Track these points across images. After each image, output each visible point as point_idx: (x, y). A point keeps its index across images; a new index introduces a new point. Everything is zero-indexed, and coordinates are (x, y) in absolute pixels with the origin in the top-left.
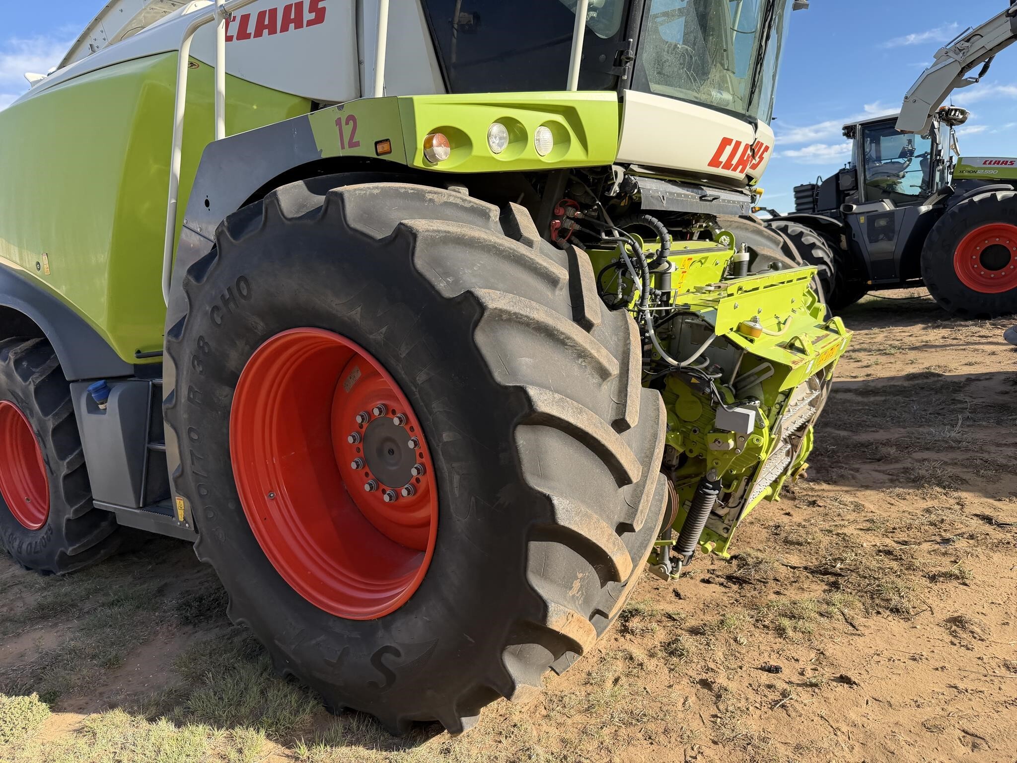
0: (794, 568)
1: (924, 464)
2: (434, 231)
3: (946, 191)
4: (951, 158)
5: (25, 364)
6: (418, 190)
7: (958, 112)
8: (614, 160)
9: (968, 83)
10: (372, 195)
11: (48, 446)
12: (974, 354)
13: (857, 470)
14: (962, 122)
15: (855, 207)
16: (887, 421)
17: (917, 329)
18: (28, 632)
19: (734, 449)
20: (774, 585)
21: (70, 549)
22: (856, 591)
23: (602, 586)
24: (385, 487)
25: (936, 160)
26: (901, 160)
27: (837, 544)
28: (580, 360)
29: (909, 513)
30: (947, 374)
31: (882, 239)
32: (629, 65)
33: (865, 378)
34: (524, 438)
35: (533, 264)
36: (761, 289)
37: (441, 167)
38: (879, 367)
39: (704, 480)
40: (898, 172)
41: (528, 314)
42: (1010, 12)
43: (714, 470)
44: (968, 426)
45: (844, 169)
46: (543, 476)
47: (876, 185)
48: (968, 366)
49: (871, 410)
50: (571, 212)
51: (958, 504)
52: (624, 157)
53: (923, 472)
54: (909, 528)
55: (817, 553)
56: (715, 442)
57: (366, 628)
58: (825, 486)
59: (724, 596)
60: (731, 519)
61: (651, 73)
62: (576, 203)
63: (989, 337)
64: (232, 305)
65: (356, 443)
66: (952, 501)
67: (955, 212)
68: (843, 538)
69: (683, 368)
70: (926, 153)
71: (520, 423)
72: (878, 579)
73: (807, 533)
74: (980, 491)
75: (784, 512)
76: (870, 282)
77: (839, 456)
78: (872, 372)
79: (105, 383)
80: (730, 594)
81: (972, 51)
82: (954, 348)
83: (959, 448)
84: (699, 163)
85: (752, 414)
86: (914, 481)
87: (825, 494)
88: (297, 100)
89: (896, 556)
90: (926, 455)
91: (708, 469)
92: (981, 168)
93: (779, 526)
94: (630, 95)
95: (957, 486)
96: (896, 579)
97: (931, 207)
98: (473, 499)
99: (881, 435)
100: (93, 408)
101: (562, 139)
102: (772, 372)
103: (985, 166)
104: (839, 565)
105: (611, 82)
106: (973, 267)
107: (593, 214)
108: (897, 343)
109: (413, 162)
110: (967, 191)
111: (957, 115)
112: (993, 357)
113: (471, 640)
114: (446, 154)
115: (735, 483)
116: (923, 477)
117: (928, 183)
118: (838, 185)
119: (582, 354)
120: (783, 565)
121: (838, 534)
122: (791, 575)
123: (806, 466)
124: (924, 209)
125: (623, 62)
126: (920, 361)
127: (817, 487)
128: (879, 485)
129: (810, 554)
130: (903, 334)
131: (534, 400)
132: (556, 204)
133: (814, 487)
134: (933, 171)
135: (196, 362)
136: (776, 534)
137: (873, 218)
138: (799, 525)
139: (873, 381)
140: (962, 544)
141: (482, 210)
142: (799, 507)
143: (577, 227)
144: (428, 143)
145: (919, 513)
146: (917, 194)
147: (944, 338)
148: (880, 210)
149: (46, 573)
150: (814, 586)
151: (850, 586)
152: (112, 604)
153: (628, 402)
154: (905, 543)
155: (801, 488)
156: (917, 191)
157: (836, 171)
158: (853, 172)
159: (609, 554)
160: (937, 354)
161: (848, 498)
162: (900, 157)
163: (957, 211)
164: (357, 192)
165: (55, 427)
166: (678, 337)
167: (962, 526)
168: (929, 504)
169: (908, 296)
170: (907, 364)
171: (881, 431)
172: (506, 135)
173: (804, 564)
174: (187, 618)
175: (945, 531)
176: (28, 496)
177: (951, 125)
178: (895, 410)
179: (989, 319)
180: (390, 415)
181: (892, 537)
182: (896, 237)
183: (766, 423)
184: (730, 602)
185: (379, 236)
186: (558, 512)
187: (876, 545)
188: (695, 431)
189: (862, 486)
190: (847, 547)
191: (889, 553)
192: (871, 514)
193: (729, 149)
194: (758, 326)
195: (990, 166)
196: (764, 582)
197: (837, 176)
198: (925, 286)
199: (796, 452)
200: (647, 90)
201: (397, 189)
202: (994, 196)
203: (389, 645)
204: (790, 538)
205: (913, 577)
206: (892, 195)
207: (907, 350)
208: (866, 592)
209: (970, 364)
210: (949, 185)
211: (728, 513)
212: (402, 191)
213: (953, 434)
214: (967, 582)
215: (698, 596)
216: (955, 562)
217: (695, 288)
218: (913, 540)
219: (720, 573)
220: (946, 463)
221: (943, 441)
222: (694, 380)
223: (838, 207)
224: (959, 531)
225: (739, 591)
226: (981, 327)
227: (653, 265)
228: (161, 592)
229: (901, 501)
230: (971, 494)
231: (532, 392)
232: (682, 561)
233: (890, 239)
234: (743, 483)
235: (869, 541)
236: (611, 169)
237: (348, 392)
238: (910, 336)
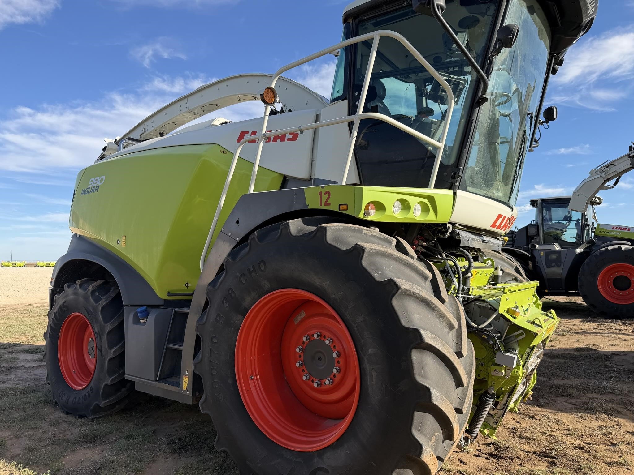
0: (527, 452)
1: (594, 401)
2: (373, 249)
3: (591, 242)
4: (593, 223)
5: (97, 293)
6: (360, 228)
7: (596, 199)
8: (448, 221)
9: (607, 188)
10: (339, 229)
11: (103, 341)
12: (614, 339)
13: (555, 401)
14: (599, 204)
15: (537, 246)
16: (568, 374)
17: (577, 321)
18: (80, 449)
19: (505, 376)
20: (517, 461)
21: (103, 402)
22: (566, 468)
23: (443, 442)
24: (314, 379)
25: (585, 224)
26: (564, 222)
27: (550, 441)
28: (441, 319)
29: (589, 428)
30: (599, 350)
31: (554, 266)
32: (459, 179)
33: (550, 348)
34: (415, 355)
35: (417, 268)
36: (517, 291)
37: (370, 218)
38: (558, 342)
39: (486, 392)
40: (563, 229)
41: (418, 293)
42: (630, 156)
43: (492, 387)
44: (617, 381)
45: (531, 224)
46: (424, 377)
47: (549, 234)
48: (611, 347)
49: (558, 367)
50: (421, 243)
51: (617, 425)
52: (453, 220)
53: (594, 405)
54: (591, 436)
55: (539, 445)
56: (494, 371)
57: (307, 456)
58: (537, 408)
59: (489, 464)
60: (498, 417)
61: (468, 182)
62: (424, 239)
63: (621, 330)
64: (253, 274)
65: (300, 352)
66: (614, 423)
67: (598, 255)
68: (554, 438)
69: (480, 329)
70: (578, 219)
71: (414, 348)
72: (578, 462)
73: (532, 433)
74: (629, 419)
75: (516, 421)
76: (547, 291)
77: (543, 392)
78: (554, 345)
79: (147, 308)
80: (492, 464)
81: (610, 172)
82: (601, 334)
83: (613, 393)
84: (486, 225)
85: (516, 357)
86: (589, 410)
87: (538, 413)
88: (277, 175)
89: (586, 450)
90: (595, 395)
91: (489, 386)
92: (611, 231)
93: (514, 428)
94: (459, 192)
95: (616, 415)
96: (589, 463)
97: (582, 250)
98: (384, 386)
99: (566, 382)
100: (137, 321)
101: (425, 209)
102: (524, 336)
103: (613, 230)
104: (554, 453)
105: (449, 185)
106: (609, 288)
107: (432, 244)
108: (566, 329)
109: (359, 215)
110: (603, 243)
111: (596, 200)
112: (626, 342)
113: (374, 465)
114: (374, 213)
115: (502, 396)
116: (595, 408)
117: (580, 236)
118: (527, 233)
119: (442, 316)
120: (520, 450)
121: (550, 435)
122: (526, 456)
123: (531, 393)
124: (578, 251)
125: (456, 177)
126: (582, 341)
127: (532, 408)
128: (569, 410)
129: (536, 445)
130: (569, 324)
131: (423, 336)
132: (415, 238)
133: (531, 408)
134: (583, 230)
135: (225, 301)
136: (514, 433)
137: (548, 253)
138: (526, 428)
139: (555, 350)
140: (623, 447)
141: (389, 240)
142: (524, 419)
143: (424, 250)
144: (367, 207)
145: (596, 428)
146: (574, 242)
147: (594, 328)
148: (553, 249)
149: (81, 417)
150: (540, 463)
151: (562, 464)
152: (128, 438)
153: (463, 343)
154: (590, 444)
155: (523, 408)
156: (574, 240)
157: (526, 225)
158: (536, 226)
159: (452, 423)
160: (591, 337)
161: (552, 416)
162: (563, 220)
163: (598, 254)
164: (333, 227)
165: (110, 330)
166: (472, 312)
167: (622, 437)
168: (601, 423)
169: (568, 301)
170: (574, 341)
171: (565, 379)
172: (400, 206)
173: (533, 451)
174: (175, 449)
175: (612, 439)
176: (74, 370)
177: (593, 205)
178: (572, 368)
179: (620, 320)
180: (323, 339)
181: (582, 440)
182: (562, 265)
183: (522, 363)
184: (493, 468)
185: (343, 249)
186: (433, 396)
187: (573, 444)
188: (482, 365)
189: (559, 410)
190: (557, 443)
191: (581, 448)
192: (567, 426)
193: (500, 220)
194: (518, 310)
195: (616, 230)
196: (511, 459)
197: (527, 228)
198: (580, 296)
199: (528, 383)
200: (466, 190)
201: (350, 227)
202: (620, 248)
203: (322, 466)
204: (522, 435)
205: (598, 462)
206: (559, 241)
207: (573, 333)
208: (572, 469)
209: (612, 345)
210: (593, 238)
211: (497, 413)
212: (353, 228)
213: (609, 385)
214: (630, 468)
215: (474, 463)
216: (621, 457)
217: (477, 287)
218: (594, 443)
219: (484, 452)
220: (607, 401)
221: (604, 388)
222: (484, 336)
223: (527, 245)
224: (620, 440)
225: (497, 462)
226: (616, 324)
227: (464, 273)
228: (154, 433)
229: (584, 420)
230: (624, 420)
231: (422, 332)
232: (470, 439)
233: (559, 266)
234: (506, 396)
235: (569, 441)
236: (447, 225)
237: (296, 324)
238: (573, 325)
